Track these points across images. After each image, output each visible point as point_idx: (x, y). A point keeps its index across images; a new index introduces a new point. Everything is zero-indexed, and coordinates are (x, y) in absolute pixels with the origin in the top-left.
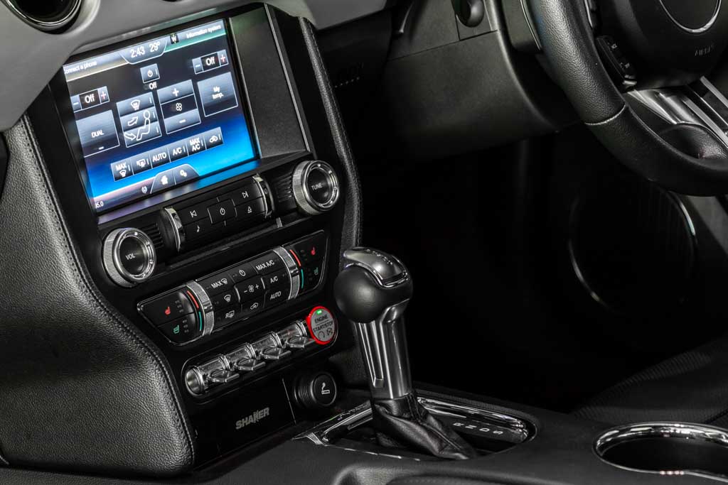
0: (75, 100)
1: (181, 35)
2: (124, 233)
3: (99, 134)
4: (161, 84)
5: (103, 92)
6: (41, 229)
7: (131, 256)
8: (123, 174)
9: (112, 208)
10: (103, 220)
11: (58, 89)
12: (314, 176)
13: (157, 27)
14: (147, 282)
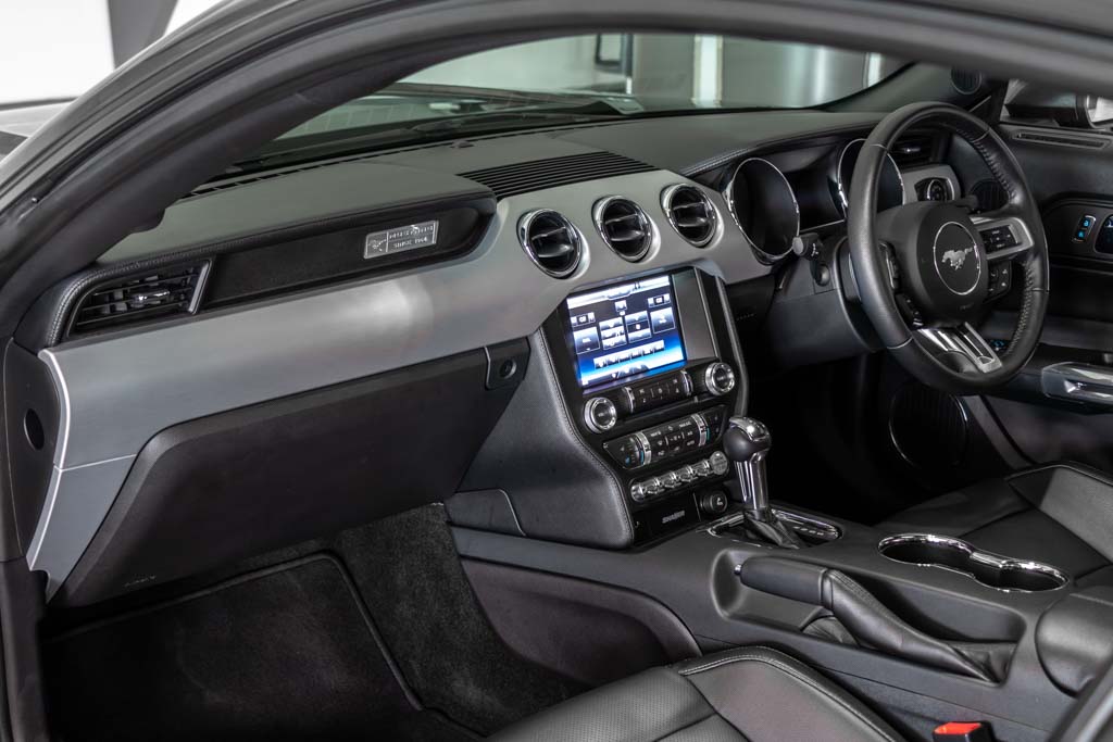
0: (573, 320)
1: (642, 284)
2: (597, 401)
3: (588, 340)
4: (628, 313)
5: (591, 316)
6: (547, 395)
7: (601, 415)
8: (601, 365)
9: (592, 385)
10: (586, 392)
11: (562, 312)
12: (719, 373)
13: (627, 278)
14: (610, 430)
